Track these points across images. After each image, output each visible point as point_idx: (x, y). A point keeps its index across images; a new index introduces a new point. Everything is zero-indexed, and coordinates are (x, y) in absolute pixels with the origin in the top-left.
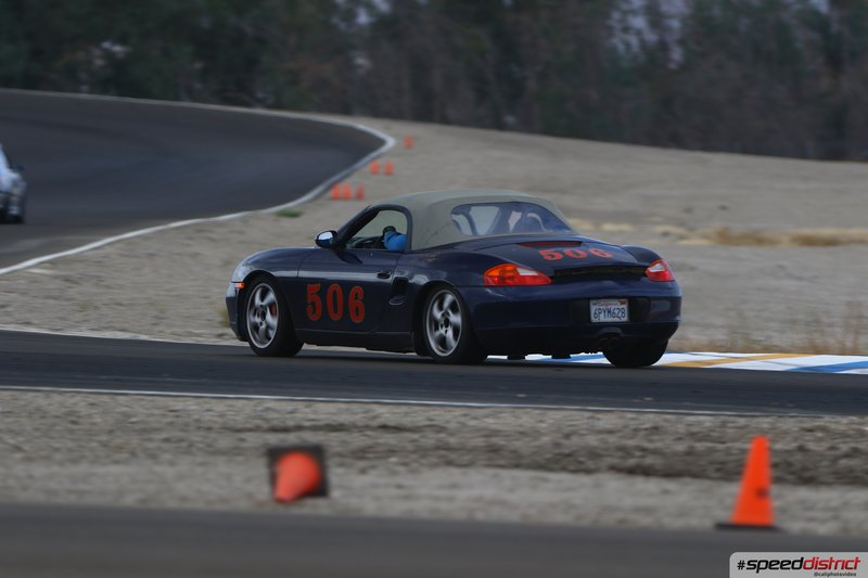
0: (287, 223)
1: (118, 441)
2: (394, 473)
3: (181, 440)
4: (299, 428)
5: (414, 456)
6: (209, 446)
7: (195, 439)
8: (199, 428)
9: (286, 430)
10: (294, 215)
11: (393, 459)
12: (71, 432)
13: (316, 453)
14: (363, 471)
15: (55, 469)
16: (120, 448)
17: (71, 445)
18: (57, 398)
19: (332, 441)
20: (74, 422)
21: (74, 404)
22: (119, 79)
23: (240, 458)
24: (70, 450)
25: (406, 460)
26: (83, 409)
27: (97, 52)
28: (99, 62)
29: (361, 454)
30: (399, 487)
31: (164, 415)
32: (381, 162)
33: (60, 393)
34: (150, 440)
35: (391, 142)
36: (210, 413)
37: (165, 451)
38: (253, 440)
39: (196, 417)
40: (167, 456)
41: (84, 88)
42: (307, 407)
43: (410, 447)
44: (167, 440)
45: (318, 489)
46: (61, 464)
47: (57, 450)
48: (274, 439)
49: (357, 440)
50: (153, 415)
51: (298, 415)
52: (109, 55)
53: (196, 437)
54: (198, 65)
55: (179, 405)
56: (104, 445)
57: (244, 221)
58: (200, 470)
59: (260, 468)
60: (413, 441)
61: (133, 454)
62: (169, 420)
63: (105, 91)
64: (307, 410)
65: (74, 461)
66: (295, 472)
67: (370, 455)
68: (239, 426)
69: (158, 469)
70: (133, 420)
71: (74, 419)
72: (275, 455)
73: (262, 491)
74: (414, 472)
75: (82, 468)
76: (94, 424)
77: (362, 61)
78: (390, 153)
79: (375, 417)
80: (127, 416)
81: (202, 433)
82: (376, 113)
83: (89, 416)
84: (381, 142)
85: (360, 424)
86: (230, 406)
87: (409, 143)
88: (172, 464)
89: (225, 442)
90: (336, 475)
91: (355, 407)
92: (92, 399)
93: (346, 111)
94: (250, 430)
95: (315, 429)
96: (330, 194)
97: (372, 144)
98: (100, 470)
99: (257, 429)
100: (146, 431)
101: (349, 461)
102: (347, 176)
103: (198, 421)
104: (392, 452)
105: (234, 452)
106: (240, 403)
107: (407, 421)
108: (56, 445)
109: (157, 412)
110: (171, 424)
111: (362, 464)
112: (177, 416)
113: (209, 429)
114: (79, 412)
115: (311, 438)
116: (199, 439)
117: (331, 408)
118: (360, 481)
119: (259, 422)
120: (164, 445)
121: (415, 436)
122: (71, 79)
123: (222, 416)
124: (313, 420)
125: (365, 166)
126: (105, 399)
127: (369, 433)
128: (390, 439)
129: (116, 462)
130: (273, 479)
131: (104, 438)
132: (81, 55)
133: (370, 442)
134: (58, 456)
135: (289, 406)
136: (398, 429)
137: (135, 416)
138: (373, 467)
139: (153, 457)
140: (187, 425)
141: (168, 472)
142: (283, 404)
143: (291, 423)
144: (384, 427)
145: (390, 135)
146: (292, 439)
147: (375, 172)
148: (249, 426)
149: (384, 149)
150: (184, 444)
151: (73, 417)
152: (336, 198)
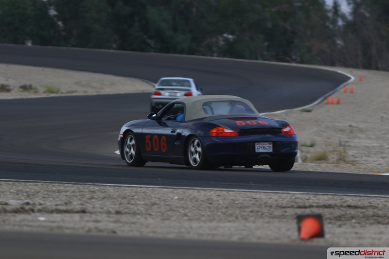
0: (305, 114)
1: (230, 212)
2: (354, 227)
3: (258, 212)
4: (311, 206)
5: (363, 219)
6: (270, 214)
7: (265, 211)
8: (266, 206)
9: (305, 207)
10: (309, 111)
11: (354, 221)
12: (209, 208)
13: (319, 218)
14: (340, 226)
15: (202, 224)
16: (231, 215)
17: (209, 213)
18: (203, 193)
19: (326, 212)
20: (210, 204)
21: (210, 195)
22: (231, 50)
23: (284, 220)
24: (208, 216)
25: (360, 221)
26: (214, 197)
27: (221, 39)
28: (222, 43)
29: (339, 218)
30: (356, 233)
31: (251, 200)
32: (348, 87)
33: (205, 190)
34: (245, 211)
35: (353, 78)
36: (271, 200)
37: (252, 217)
38: (290, 212)
39: (265, 201)
40: (252, 219)
41: (215, 54)
42: (314, 197)
43: (361, 215)
44: (252, 212)
45: (320, 234)
46: (205, 222)
47: (203, 216)
48: (299, 211)
49: (337, 212)
50: (245, 200)
51: (311, 201)
52: (226, 40)
53: (265, 210)
54: (266, 44)
55: (257, 196)
56: (224, 214)
57: (286, 114)
58: (266, 225)
59: (294, 225)
60: (364, 213)
61: (237, 218)
62: (253, 202)
63: (224, 56)
64: (315, 198)
65: (211, 221)
66: (309, 226)
67: (343, 219)
68: (284, 206)
69: (248, 224)
70: (237, 202)
71: (210, 202)
72: (300, 219)
73: (295, 235)
74: (362, 226)
75: (214, 224)
76: (219, 204)
77: (339, 42)
78: (352, 83)
79: (346, 202)
80: (234, 201)
81: (268, 208)
82: (346, 65)
83: (217, 201)
84: (349, 78)
85: (339, 205)
86: (280, 196)
87: (361, 79)
88: (254, 222)
89: (278, 212)
90: (327, 228)
91: (336, 197)
92: (218, 193)
93: (333, 64)
94: (289, 207)
95: (318, 207)
96: (326, 101)
97: (345, 79)
98: (222, 225)
99: (292, 207)
100: (242, 207)
101: (333, 221)
102: (333, 93)
103: (265, 203)
104: (353, 217)
105: (282, 217)
106: (284, 195)
107: (360, 204)
108: (203, 214)
109: (248, 199)
110: (253, 204)
111: (339, 223)
112: (257, 201)
113: (271, 206)
114: (212, 199)
115: (316, 211)
116: (266, 211)
117: (326, 197)
118: (338, 230)
119: (293, 204)
120: (251, 214)
121: (364, 210)
122: (210, 50)
123: (276, 201)
124: (318, 203)
125: (341, 89)
126: (224, 193)
127: (342, 209)
128: (352, 212)
129: (229, 221)
130: (299, 229)
131: (224, 210)
132: (214, 40)
133: (344, 213)
134: (203, 218)
135: (307, 197)
136: (356, 207)
137: (238, 201)
138: (345, 224)
139: (246, 219)
140: (261, 205)
141: (252, 226)
142: (305, 195)
143: (307, 204)
144: (349, 206)
145: (352, 75)
146: (308, 211)
147: (345, 91)
148: (289, 205)
149: (350, 81)
150: (260, 213)
151: (210, 201)
152: (328, 103)
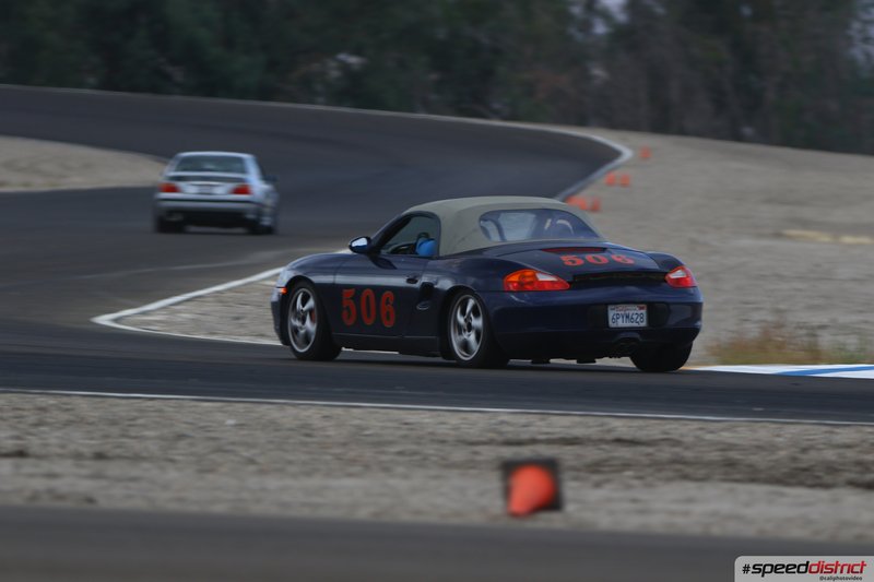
1: (352, 454)
2: (629, 487)
3: (415, 453)
4: (533, 441)
5: (650, 470)
6: (443, 459)
7: (429, 452)
8: (433, 441)
9: (519, 443)
11: (629, 473)
12: (305, 444)
13: (550, 467)
14: (598, 485)
15: (289, 482)
16: (353, 461)
17: (304, 457)
18: (291, 411)
19: (566, 454)
20: (308, 435)
21: (309, 417)
22: (354, 90)
23: (472, 471)
24: (304, 463)
25: (641, 474)
26: (317, 422)
27: (332, 64)
28: (334, 74)
29: (595, 467)
30: (634, 501)
31: (398, 428)
32: (617, 173)
33: (294, 405)
34: (383, 453)
35: (627, 154)
36: (444, 426)
37: (399, 464)
38: (488, 453)
39: (430, 430)
40: (400, 470)
41: (320, 99)
42: (543, 420)
43: (645, 460)
44: (400, 453)
45: (552, 503)
46: (294, 476)
47: (290, 462)
48: (508, 453)
49: (592, 454)
50: (387, 428)
51: (531, 428)
52: (345, 67)
53: (430, 450)
54: (434, 76)
55: (412, 417)
56: (338, 457)
58: (433, 483)
59: (494, 482)
60: (648, 455)
61: (367, 467)
62: (403, 433)
63: (339, 103)
64: (539, 423)
65: (308, 474)
66: (529, 485)
67: (606, 469)
68: (475, 439)
69: (392, 482)
70: (367, 432)
71: (308, 432)
72: (509, 468)
73: (496, 504)
74: (649, 486)
75: (315, 482)
76: (328, 436)
77: (598, 72)
78: (627, 165)
79: (609, 431)
80: (361, 428)
81: (436, 446)
82: (612, 124)
83: (323, 429)
84: (617, 154)
85: (594, 437)
86: (464, 419)
87: (645, 154)
88: (405, 477)
89: (459, 455)
90: (571, 489)
91: (590, 420)
92: (327, 412)
93: (582, 122)
94: (484, 443)
95: (549, 442)
97: (608, 155)
98: (334, 483)
99: (490, 442)
100: (379, 444)
101: (582, 474)
102: (582, 189)
103: (432, 434)
104: (627, 465)
105: (468, 465)
106: (474, 416)
107: (641, 435)
108: (291, 458)
109: (391, 425)
110: (405, 437)
111: (596, 478)
112: (412, 429)
113: (443, 442)
114: (310, 425)
115: (546, 451)
116: (433, 452)
117: (566, 421)
118: (594, 495)
119: (491, 435)
120: (398, 458)
121: (650, 450)
122: (306, 91)
123: (456, 429)
124: (548, 433)
125: (601, 177)
126: (339, 411)
127: (604, 446)
128: (625, 453)
129: (350, 475)
130: (507, 492)
131: (338, 451)
132: (316, 67)
133: (604, 455)
134: (292, 469)
135: (523, 419)
136: (633, 443)
137: (367, 429)
138: (608, 481)
139: (386, 469)
140: (420, 438)
141: (402, 485)
142: (519, 416)
143: (525, 436)
144: (619, 441)
145: (626, 146)
146: (526, 452)
147: (611, 183)
148: (483, 439)
149: (619, 161)
150: (418, 457)
151: (306, 430)
